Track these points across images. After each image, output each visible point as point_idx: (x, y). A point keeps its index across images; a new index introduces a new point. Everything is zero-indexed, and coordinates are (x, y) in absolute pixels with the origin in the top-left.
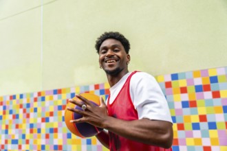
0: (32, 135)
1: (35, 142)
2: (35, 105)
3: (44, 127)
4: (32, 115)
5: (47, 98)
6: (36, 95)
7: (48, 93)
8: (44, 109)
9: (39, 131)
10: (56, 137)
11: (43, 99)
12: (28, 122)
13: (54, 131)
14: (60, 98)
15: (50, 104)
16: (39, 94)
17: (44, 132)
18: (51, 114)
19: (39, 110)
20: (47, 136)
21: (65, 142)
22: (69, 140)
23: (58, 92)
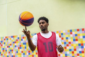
0: (3, 52)
1: (5, 55)
2: (5, 41)
3: (8, 49)
4: (3, 45)
5: (9, 39)
6: (5, 38)
7: (9, 37)
8: (8, 43)
9: (6, 51)
10: (13, 53)
11: (8, 39)
12: (2, 47)
13: (12, 50)
14: (14, 39)
15: (10, 41)
16: (6, 37)
17: (8, 51)
18: (11, 45)
19: (6, 43)
20: (9, 53)
21: (16, 54)
22: (17, 54)
23: (13, 37)
